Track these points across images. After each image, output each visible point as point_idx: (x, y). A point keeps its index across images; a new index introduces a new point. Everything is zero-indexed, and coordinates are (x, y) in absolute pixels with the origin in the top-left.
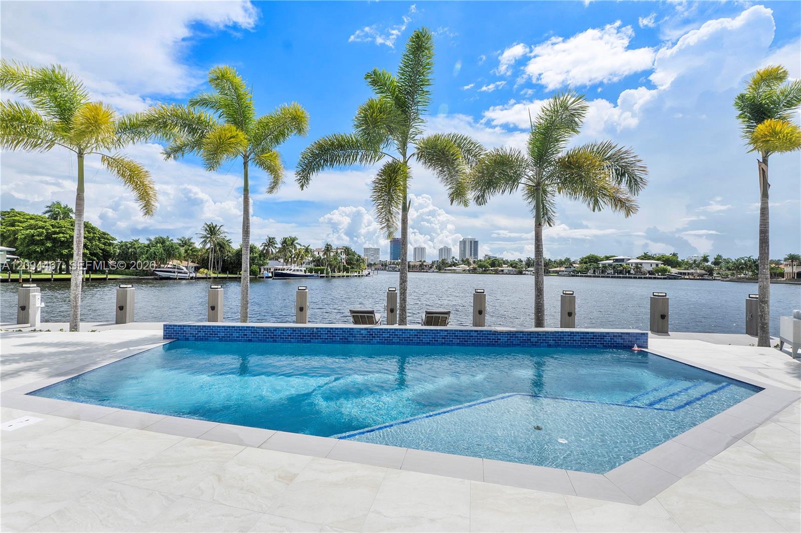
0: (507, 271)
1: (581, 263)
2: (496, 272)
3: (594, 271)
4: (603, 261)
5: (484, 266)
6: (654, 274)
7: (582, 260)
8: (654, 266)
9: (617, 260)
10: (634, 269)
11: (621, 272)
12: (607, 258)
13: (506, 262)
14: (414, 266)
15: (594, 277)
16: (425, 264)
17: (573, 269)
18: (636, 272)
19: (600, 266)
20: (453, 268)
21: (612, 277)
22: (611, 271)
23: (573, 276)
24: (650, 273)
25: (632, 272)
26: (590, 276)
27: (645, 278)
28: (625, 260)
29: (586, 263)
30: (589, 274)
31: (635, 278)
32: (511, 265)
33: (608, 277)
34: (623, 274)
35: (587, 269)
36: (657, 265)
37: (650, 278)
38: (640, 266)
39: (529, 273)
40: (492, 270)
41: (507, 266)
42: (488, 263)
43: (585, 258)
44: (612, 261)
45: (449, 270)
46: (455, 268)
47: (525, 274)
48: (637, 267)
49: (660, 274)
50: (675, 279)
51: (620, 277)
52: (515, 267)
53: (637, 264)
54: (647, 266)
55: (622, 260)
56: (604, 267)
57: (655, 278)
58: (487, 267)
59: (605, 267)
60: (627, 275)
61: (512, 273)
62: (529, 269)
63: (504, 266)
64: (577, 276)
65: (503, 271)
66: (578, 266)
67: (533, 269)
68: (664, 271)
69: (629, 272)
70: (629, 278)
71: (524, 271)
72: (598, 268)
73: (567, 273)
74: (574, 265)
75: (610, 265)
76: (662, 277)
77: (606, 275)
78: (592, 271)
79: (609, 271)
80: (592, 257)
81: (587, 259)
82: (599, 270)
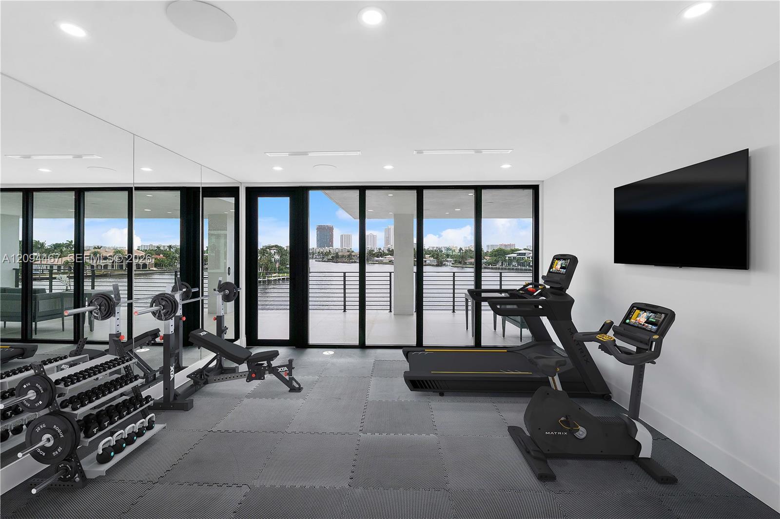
0: (429, 262)
3: (502, 263)
4: (509, 254)
7: (493, 253)
9: (520, 254)
11: (523, 265)
12: (513, 251)
14: (343, 256)
15: (502, 269)
16: (353, 254)
19: (507, 258)
20: (381, 259)
21: (516, 270)
26: (499, 269)
28: (526, 254)
29: (495, 256)
30: (497, 266)
32: (433, 256)
33: (513, 269)
35: (496, 262)
41: (429, 256)
43: (495, 252)
44: (516, 255)
45: (377, 261)
46: (382, 259)
47: (445, 265)
52: (437, 258)
55: (524, 254)
59: (511, 260)
62: (448, 259)
63: (426, 256)
66: (489, 258)
67: (451, 259)
69: (529, 265)
71: (444, 261)
72: (505, 260)
74: (486, 257)
75: (514, 258)
77: (511, 267)
78: (500, 264)
79: (514, 264)
80: (501, 250)
81: (496, 253)
82: (506, 262)
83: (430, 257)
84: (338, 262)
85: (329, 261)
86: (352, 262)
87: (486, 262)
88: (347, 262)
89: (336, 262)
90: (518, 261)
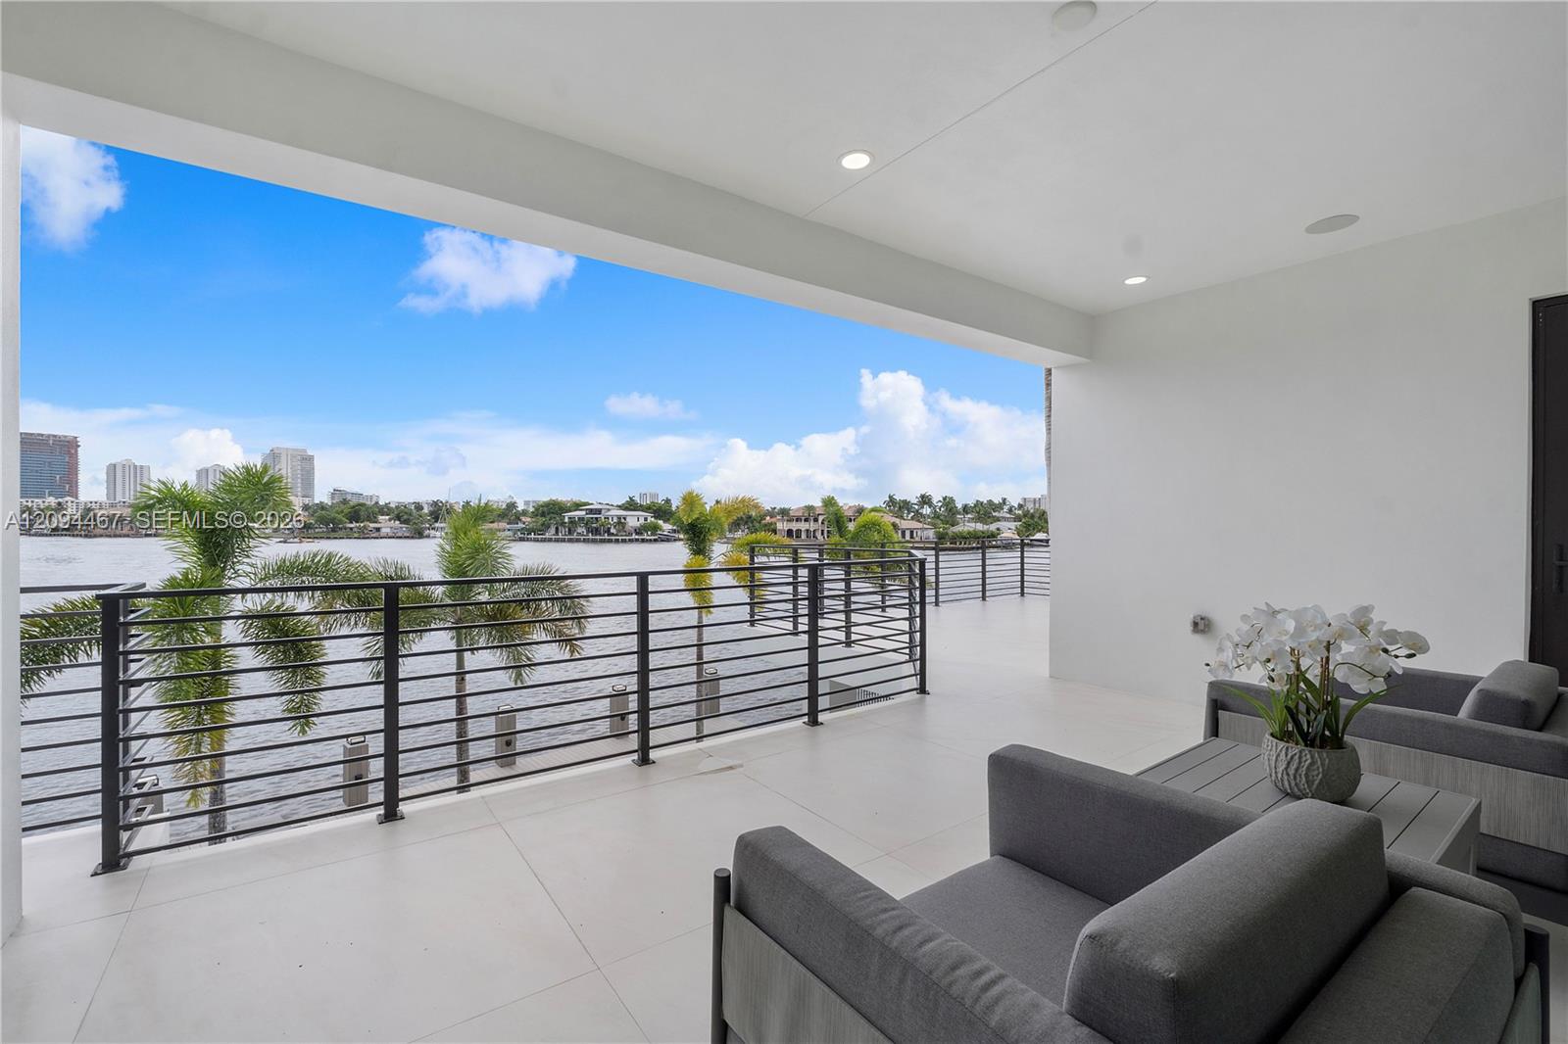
0: (388, 530)
1: (535, 515)
2: (363, 535)
3: (557, 529)
4: (571, 511)
5: (333, 521)
6: (641, 534)
7: (537, 510)
8: (642, 521)
9: (591, 511)
10: (615, 527)
11: (596, 531)
12: (577, 506)
13: (385, 510)
15: (557, 540)
17: (520, 525)
18: (619, 531)
19: (566, 520)
21: (584, 541)
22: (581, 530)
23: (522, 540)
24: (638, 531)
25: (613, 531)
26: (550, 540)
27: (631, 541)
28: (603, 512)
29: (543, 515)
30: (547, 536)
31: (617, 541)
32: (398, 518)
33: (578, 541)
34: (600, 534)
35: (546, 527)
36: (646, 519)
37: (637, 540)
38: (623, 520)
39: (438, 534)
40: (351, 529)
41: (387, 517)
42: (342, 512)
43: (542, 506)
44: (584, 513)
47: (428, 536)
48: (619, 523)
49: (649, 533)
50: (668, 540)
51: (594, 541)
52: (406, 522)
53: (619, 518)
54: (634, 520)
55: (599, 511)
56: (572, 521)
57: (643, 541)
58: (341, 522)
59: (574, 523)
60: (606, 537)
61: (400, 535)
62: (437, 525)
63: (381, 517)
64: (528, 540)
65: (378, 530)
66: (529, 519)
67: (442, 525)
68: (655, 528)
69: (608, 531)
70: (610, 541)
71: (426, 528)
72: (563, 524)
73: (510, 533)
74: (523, 519)
75: (581, 519)
76: (653, 537)
77: (575, 536)
78: (553, 530)
79: (580, 530)
80: (553, 505)
81: (545, 509)
82: (565, 527)
83: (390, 520)
84: (95, 536)
85: (56, 532)
86: (150, 535)
87: (523, 529)
88: (128, 536)
89: (86, 536)
90: (587, 523)
